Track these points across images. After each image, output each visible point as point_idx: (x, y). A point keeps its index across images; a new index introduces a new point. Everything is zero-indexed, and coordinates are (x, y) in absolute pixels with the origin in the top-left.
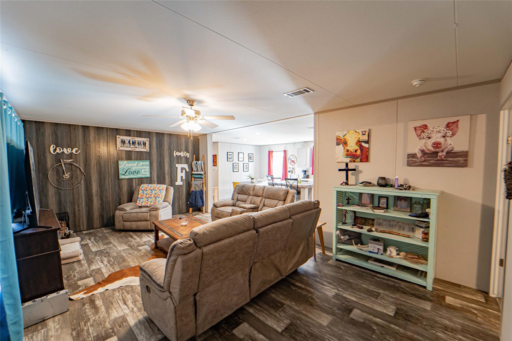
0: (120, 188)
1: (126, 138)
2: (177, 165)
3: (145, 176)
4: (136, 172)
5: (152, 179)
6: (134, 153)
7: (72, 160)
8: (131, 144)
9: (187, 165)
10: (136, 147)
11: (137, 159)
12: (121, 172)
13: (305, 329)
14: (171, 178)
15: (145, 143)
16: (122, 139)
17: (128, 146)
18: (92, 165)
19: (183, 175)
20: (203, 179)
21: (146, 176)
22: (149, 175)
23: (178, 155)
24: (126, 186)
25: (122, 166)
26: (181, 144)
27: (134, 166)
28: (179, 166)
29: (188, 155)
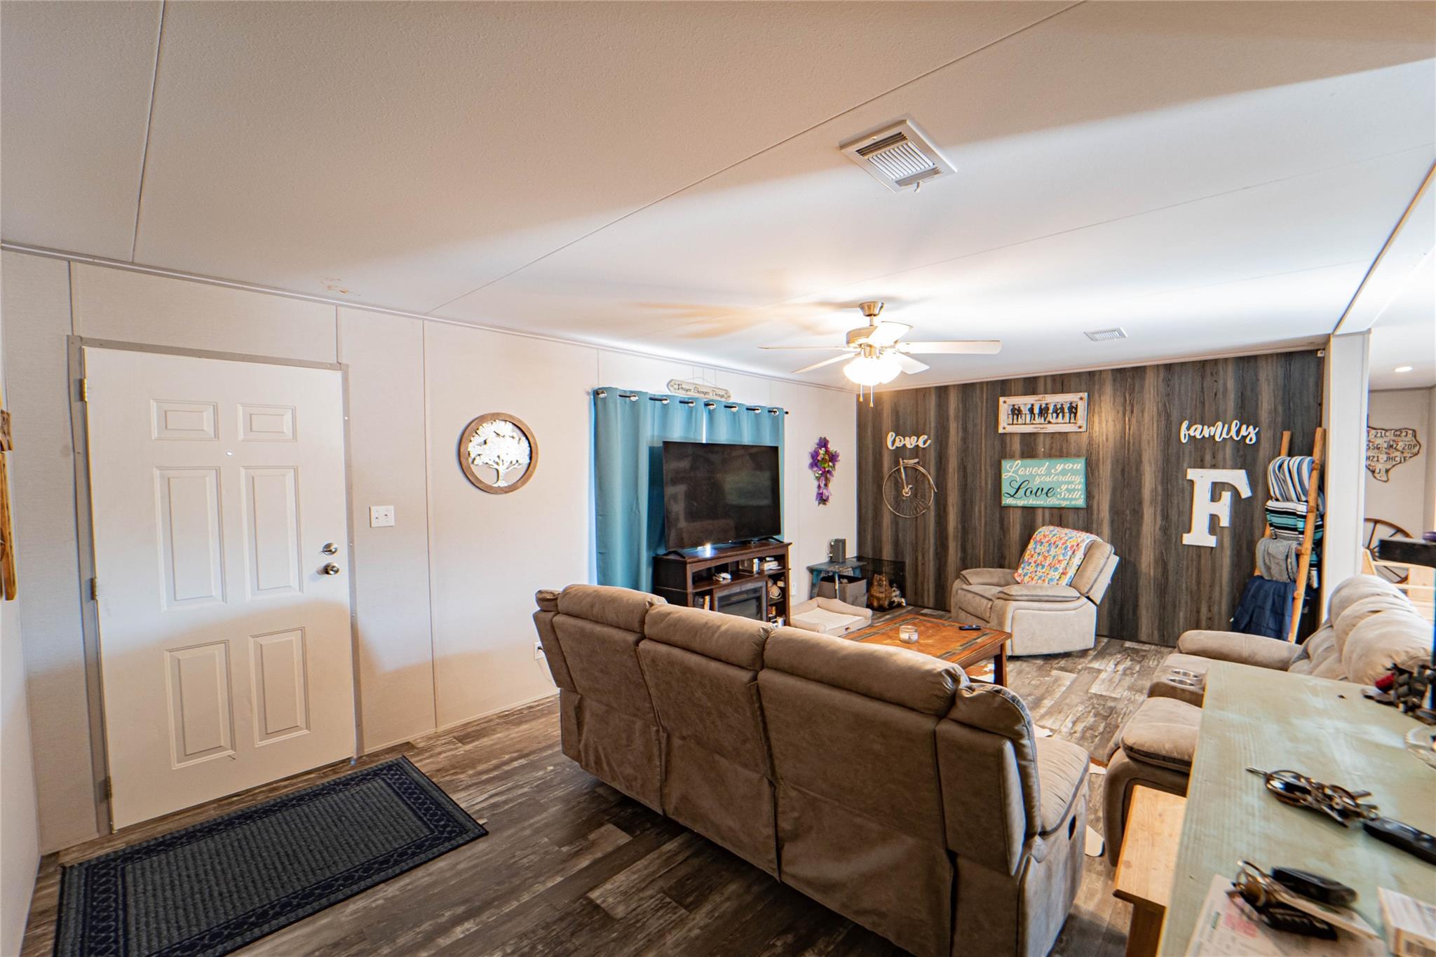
0: (1004, 529)
1: (1024, 401)
2: (1192, 474)
3: (1068, 503)
4: (1045, 491)
5: (1092, 514)
6: (1044, 439)
7: (916, 460)
8: (1037, 416)
9: (1243, 472)
10: (1049, 422)
11: (1050, 455)
12: (1006, 488)
13: (582, 945)
14: (1166, 517)
15: (1076, 409)
16: (1014, 405)
17: (1028, 421)
18: (951, 470)
19: (1223, 509)
20: (1302, 533)
21: (1073, 503)
22: (1080, 502)
23: (1198, 437)
24: (1018, 526)
25: (1010, 474)
26: (1220, 395)
27: (1037, 474)
28: (1202, 479)
29: (1250, 433)
